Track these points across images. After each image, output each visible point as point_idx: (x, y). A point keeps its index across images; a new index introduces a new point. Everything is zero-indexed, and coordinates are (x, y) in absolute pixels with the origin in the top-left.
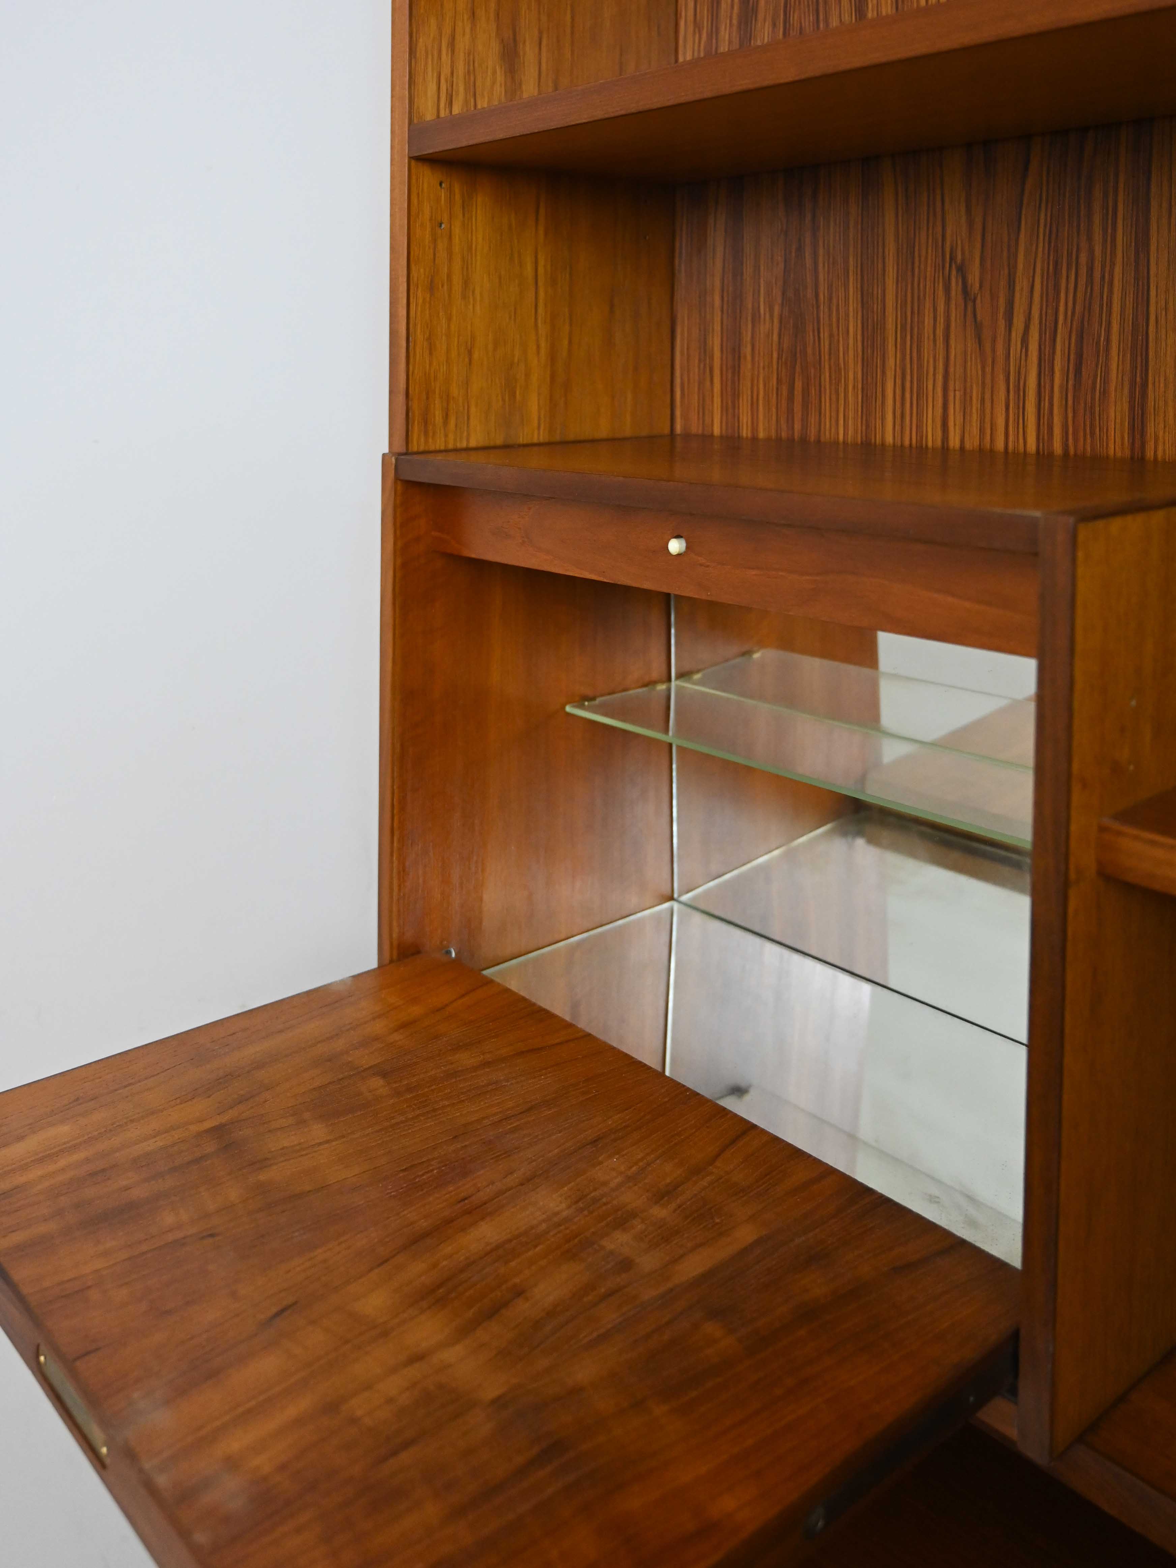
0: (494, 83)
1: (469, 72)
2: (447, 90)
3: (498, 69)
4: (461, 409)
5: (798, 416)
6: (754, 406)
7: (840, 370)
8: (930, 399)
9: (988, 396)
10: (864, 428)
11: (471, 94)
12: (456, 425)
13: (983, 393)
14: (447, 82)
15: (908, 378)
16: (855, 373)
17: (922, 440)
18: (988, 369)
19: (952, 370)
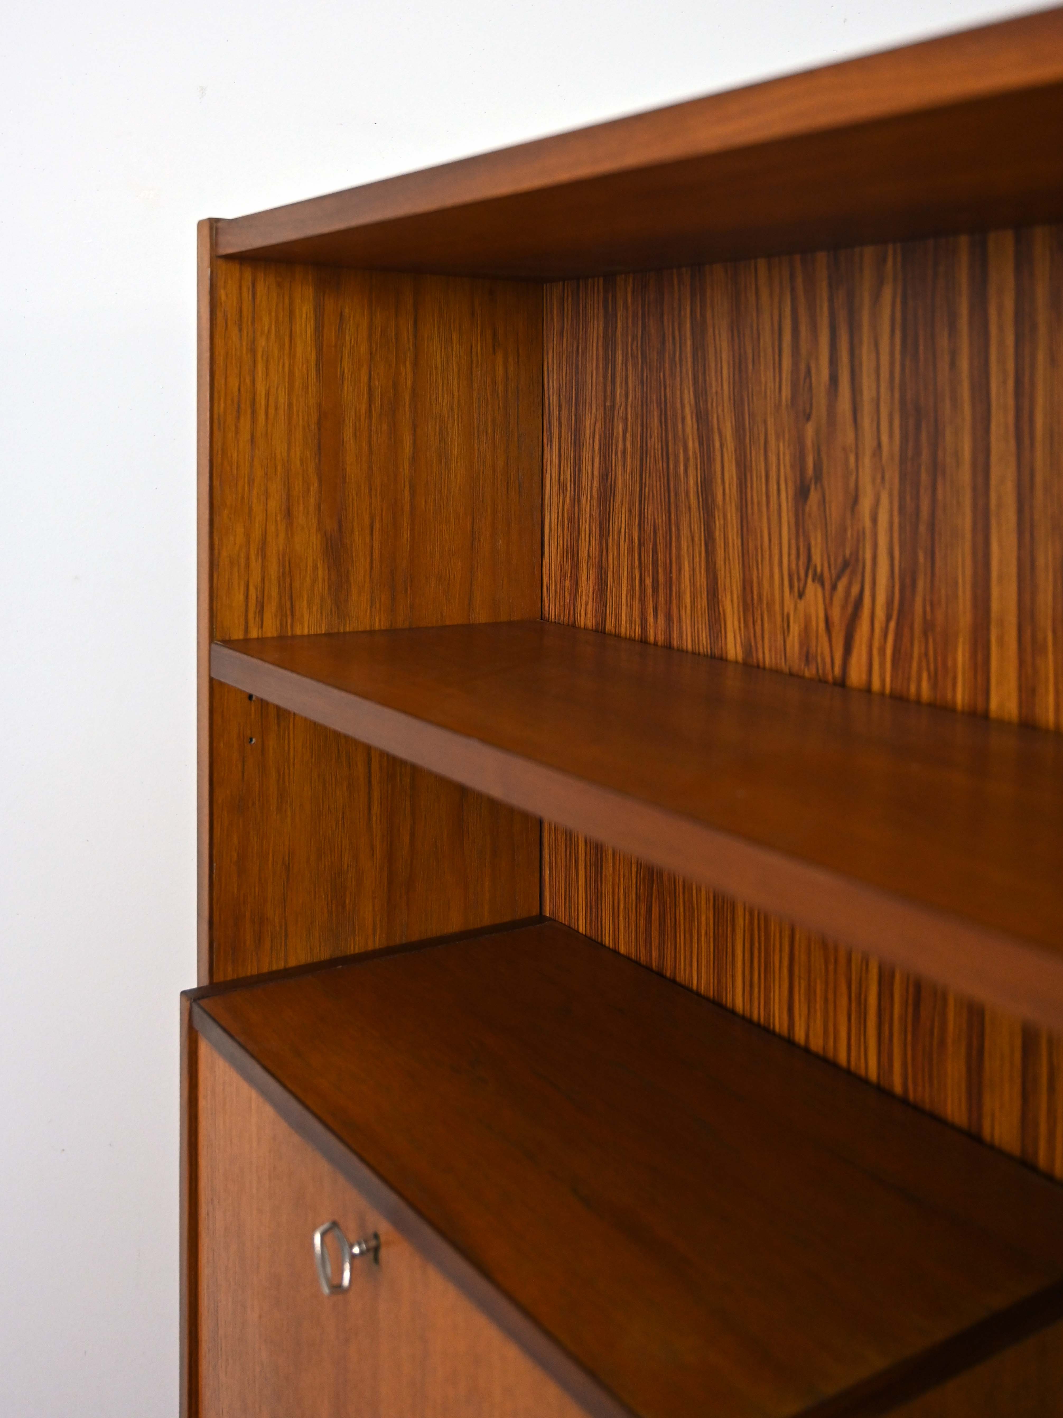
0: (315, 581)
1: (284, 573)
2: (257, 598)
3: (320, 566)
4: (278, 929)
5: (655, 943)
6: (615, 915)
7: (693, 908)
8: (777, 977)
9: (831, 996)
10: (716, 981)
11: (287, 597)
12: (272, 948)
13: (826, 991)
14: (256, 588)
15: (756, 944)
16: (707, 918)
17: (769, 1019)
18: (831, 967)
19: (797, 953)
